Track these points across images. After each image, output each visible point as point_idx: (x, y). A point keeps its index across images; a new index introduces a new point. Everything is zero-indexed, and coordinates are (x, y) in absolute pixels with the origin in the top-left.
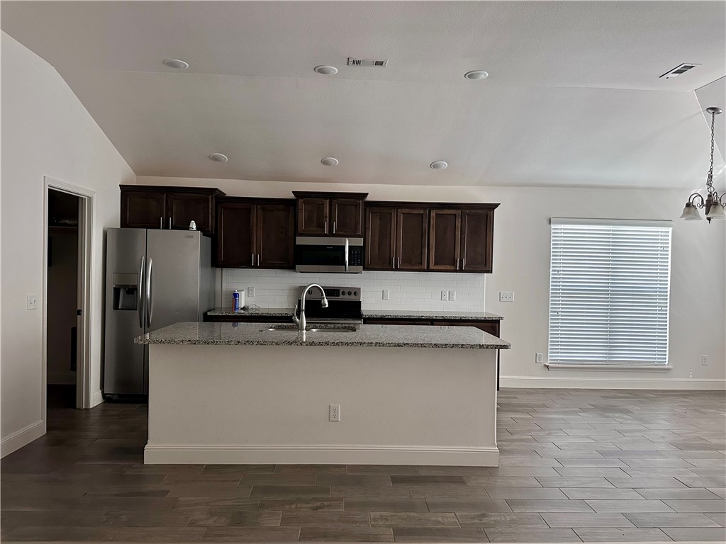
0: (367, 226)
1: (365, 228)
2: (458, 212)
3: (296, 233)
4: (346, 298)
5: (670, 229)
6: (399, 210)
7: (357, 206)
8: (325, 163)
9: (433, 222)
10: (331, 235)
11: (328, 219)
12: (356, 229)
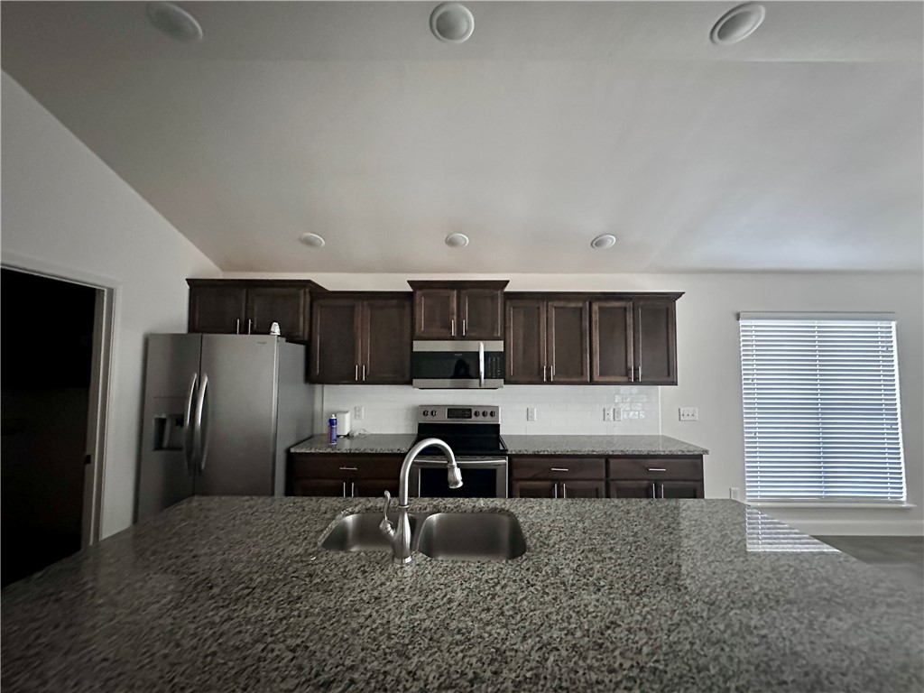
0: (507, 325)
1: (505, 328)
2: (629, 304)
3: (413, 337)
4: (480, 420)
5: (893, 324)
6: (550, 303)
7: (494, 298)
8: (451, 242)
9: (596, 317)
10: (460, 337)
11: (455, 318)
12: (494, 329)
